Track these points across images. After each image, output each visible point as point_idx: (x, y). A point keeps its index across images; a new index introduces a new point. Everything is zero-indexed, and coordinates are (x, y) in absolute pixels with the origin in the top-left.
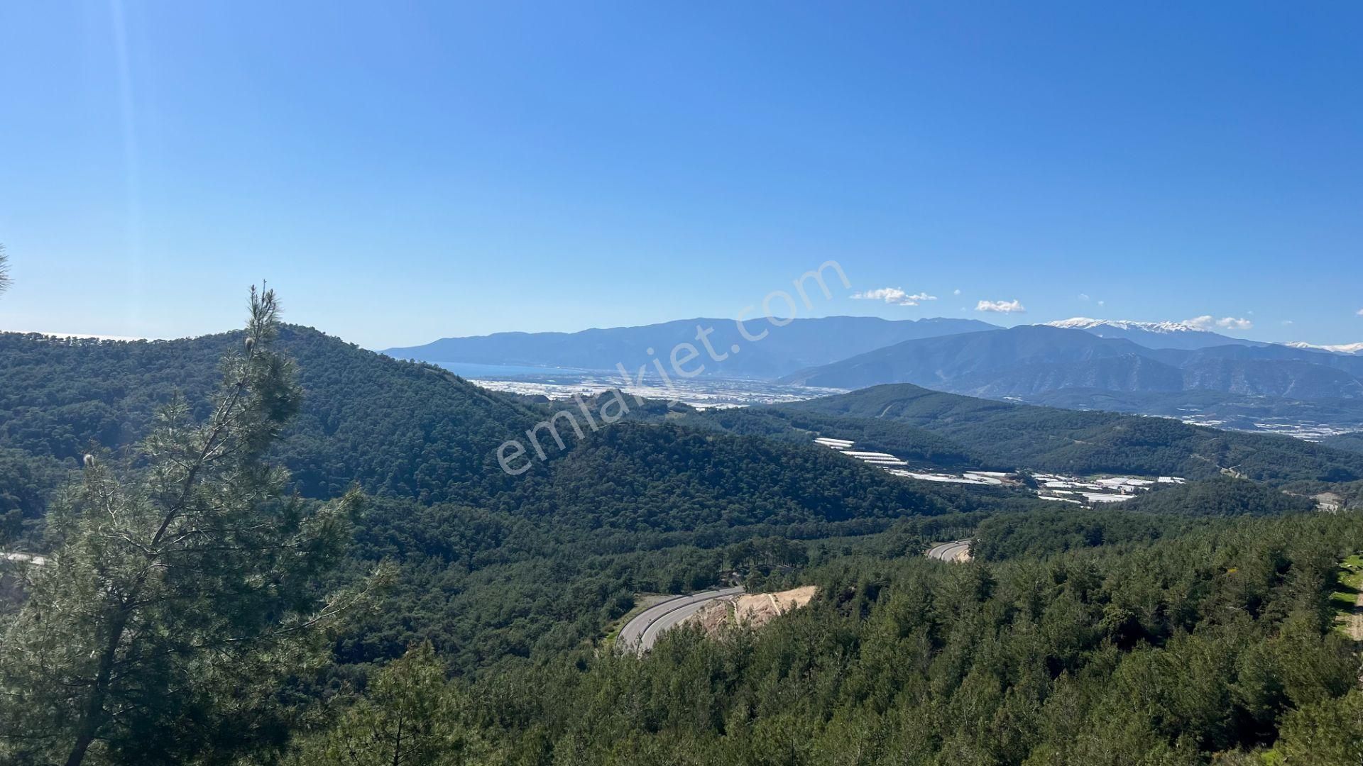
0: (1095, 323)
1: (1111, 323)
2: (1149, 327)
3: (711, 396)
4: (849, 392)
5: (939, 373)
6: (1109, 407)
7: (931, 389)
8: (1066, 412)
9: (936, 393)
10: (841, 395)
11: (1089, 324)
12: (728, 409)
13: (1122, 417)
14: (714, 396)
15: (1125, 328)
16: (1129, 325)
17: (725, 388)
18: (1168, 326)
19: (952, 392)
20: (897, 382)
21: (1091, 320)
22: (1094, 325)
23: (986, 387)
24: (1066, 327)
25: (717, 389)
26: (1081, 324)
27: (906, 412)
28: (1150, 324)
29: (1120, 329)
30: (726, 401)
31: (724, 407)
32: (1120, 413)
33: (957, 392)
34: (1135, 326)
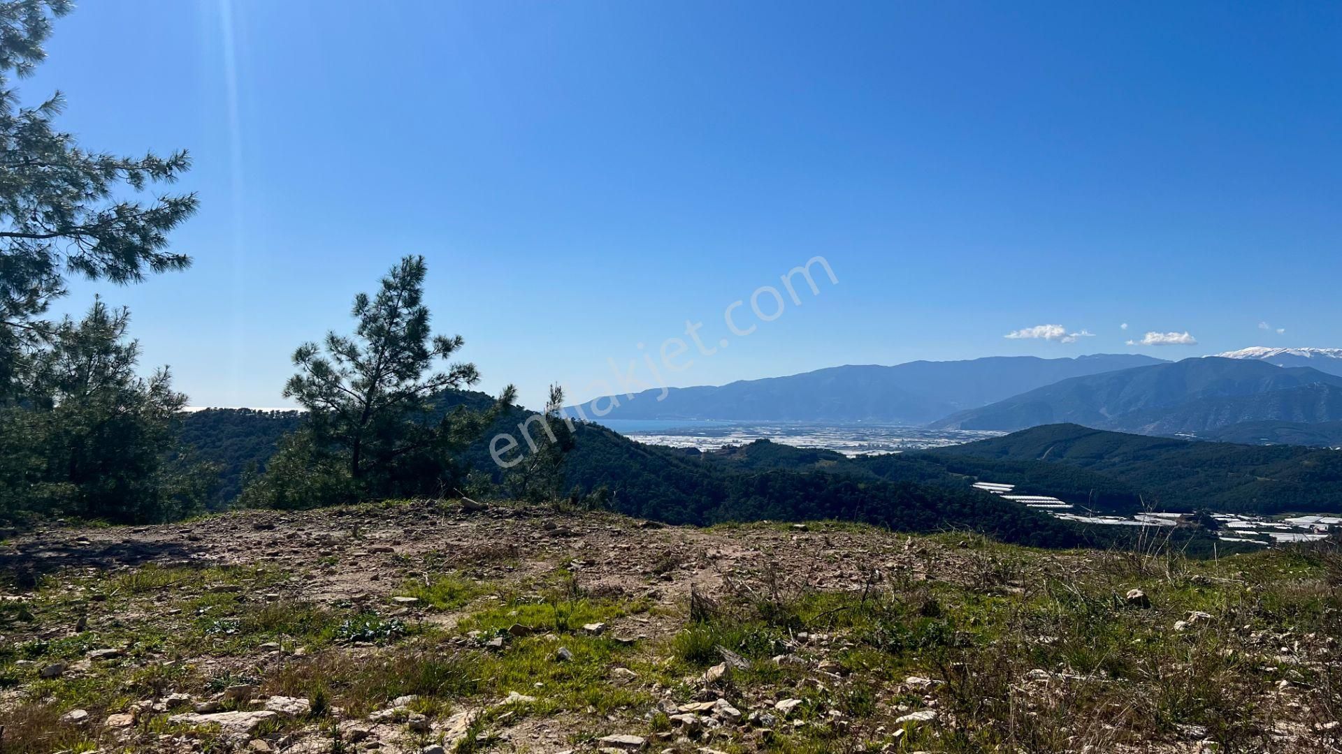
0: (1272, 351)
1: (1290, 351)
2: (1335, 354)
3: (862, 443)
4: (1007, 434)
5: (1103, 411)
6: (1297, 440)
7: (1096, 428)
8: (1246, 448)
9: (1100, 432)
10: (998, 437)
11: (1266, 353)
12: (880, 455)
13: (1310, 451)
14: (865, 443)
15: (1308, 355)
16: (1312, 352)
17: (876, 435)
19: (1118, 430)
20: (1058, 422)
21: (1269, 349)
22: (1272, 354)
23: (1155, 424)
24: (1238, 357)
25: (868, 436)
26: (1257, 354)
27: (1069, 453)
28: (1336, 350)
29: (1302, 358)
30: (878, 448)
31: (876, 454)
32: (1307, 446)
33: (1124, 430)
34: (1319, 354)
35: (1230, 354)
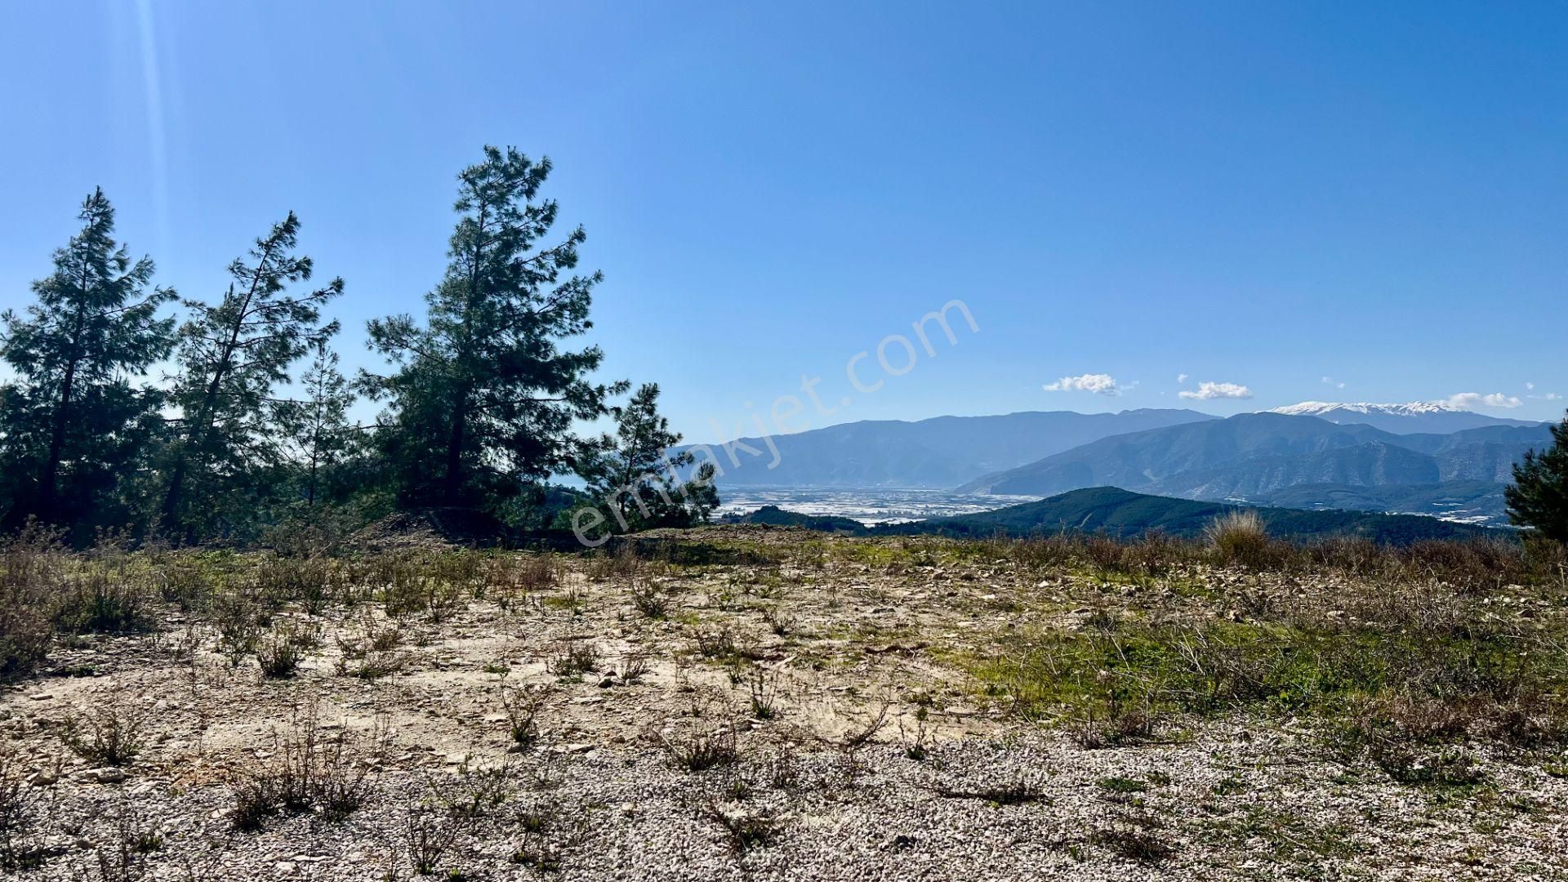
0: (1329, 407)
1: (1348, 406)
2: (1393, 410)
4: (1042, 499)
5: (1147, 473)
6: (1349, 504)
7: (1139, 492)
8: (1298, 513)
9: (1143, 496)
10: (1032, 503)
11: (1321, 409)
12: (902, 524)
13: (1365, 516)
15: (1365, 411)
16: (1369, 408)
18: (1416, 407)
19: (1163, 494)
20: (1098, 486)
21: (1324, 404)
22: (1328, 410)
23: (1204, 488)
24: (1292, 413)
26: (1312, 409)
27: (1110, 520)
28: (1394, 406)
29: (1359, 413)
32: (1363, 511)
33: (1170, 495)
34: (1377, 409)
35: (1283, 410)
